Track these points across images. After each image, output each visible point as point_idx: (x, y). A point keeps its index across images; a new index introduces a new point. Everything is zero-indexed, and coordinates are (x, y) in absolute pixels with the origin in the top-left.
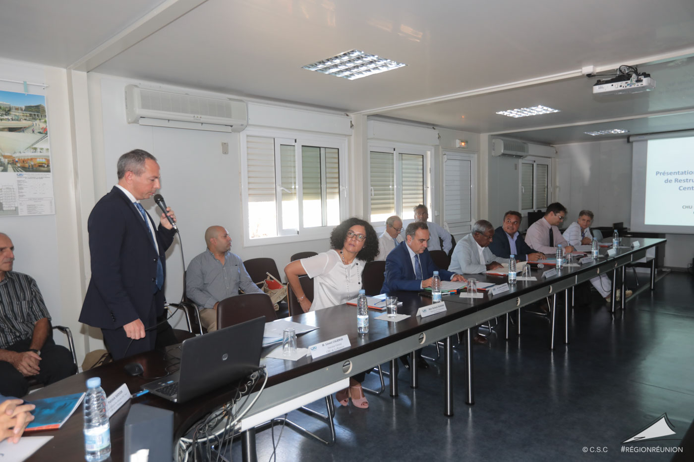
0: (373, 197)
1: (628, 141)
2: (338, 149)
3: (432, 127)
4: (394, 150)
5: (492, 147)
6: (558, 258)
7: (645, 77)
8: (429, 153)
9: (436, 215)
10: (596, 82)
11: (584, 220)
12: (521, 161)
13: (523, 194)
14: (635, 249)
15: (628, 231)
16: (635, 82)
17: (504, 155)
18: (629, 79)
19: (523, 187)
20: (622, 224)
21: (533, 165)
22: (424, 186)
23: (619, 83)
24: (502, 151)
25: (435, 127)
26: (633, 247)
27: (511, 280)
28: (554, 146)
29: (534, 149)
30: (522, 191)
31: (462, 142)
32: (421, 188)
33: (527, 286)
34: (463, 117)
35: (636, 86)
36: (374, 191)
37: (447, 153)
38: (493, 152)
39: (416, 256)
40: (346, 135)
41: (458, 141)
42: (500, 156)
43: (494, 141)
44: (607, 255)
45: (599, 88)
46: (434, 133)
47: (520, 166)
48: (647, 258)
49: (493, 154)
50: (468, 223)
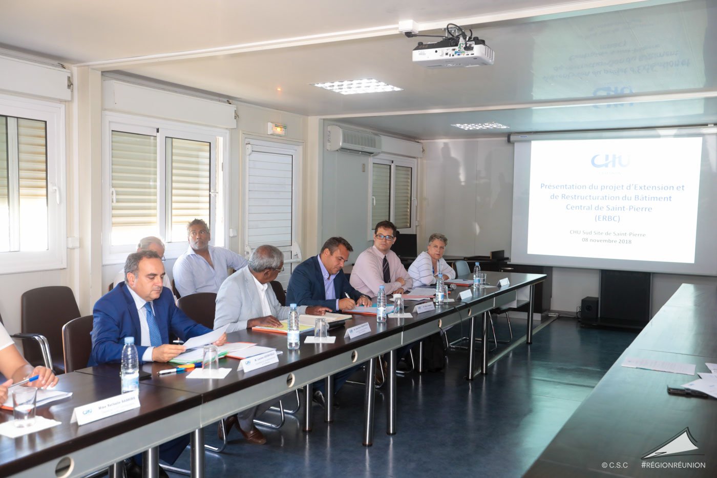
0: (115, 204)
1: (509, 141)
2: (46, 122)
3: (226, 100)
4: (158, 131)
5: (325, 137)
6: (379, 306)
7: (476, 44)
8: (221, 140)
9: (231, 235)
10: (417, 45)
11: (436, 246)
12: (371, 160)
13: (374, 208)
14: (502, 289)
15: (508, 263)
16: (464, 50)
17: (342, 149)
18: (456, 45)
19: (374, 197)
20: (503, 252)
21: (390, 166)
22: (212, 191)
23: (445, 50)
24: (341, 144)
25: (231, 101)
26: (500, 286)
27: (291, 344)
28: (421, 141)
29: (388, 144)
30: (373, 204)
31: (277, 126)
32: (207, 193)
33: (321, 351)
34: (279, 89)
35: (465, 56)
36: (117, 194)
37: (252, 142)
38: (329, 144)
39: (148, 305)
40: (61, 101)
41: (270, 125)
42: (337, 150)
43: (329, 128)
44: (460, 299)
45: (420, 54)
46: (230, 109)
47: (370, 167)
48: (518, 301)
49: (328, 148)
50: (288, 249)
